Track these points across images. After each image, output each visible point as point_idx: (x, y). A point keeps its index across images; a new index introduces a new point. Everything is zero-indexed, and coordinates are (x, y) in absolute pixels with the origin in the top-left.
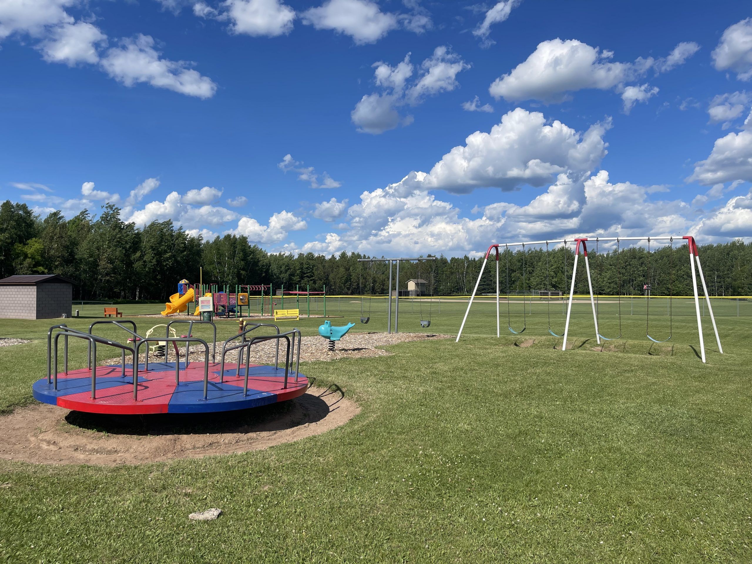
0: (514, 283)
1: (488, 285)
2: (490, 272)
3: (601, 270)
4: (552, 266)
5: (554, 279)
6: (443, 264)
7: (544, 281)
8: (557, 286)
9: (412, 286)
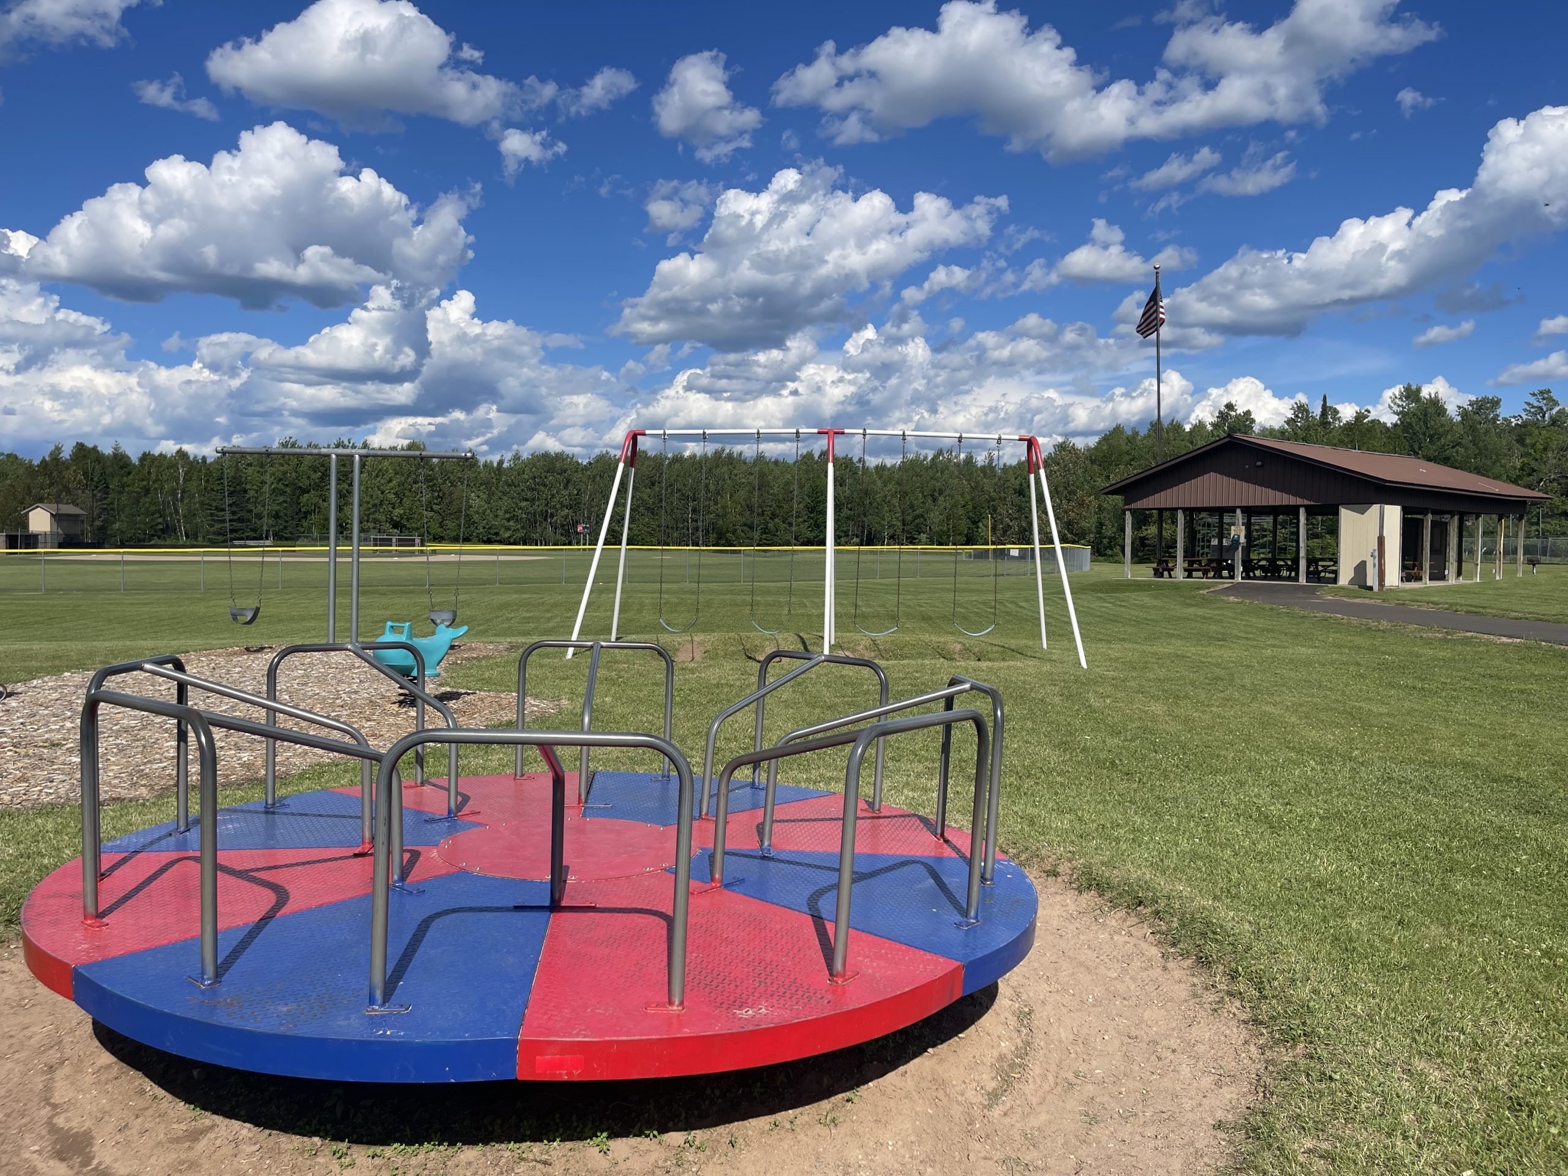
0: (306, 518)
1: (240, 520)
2: (245, 491)
3: (491, 495)
4: (390, 481)
5: (397, 511)
6: (122, 468)
7: (374, 513)
8: (404, 526)
9: (40, 521)
